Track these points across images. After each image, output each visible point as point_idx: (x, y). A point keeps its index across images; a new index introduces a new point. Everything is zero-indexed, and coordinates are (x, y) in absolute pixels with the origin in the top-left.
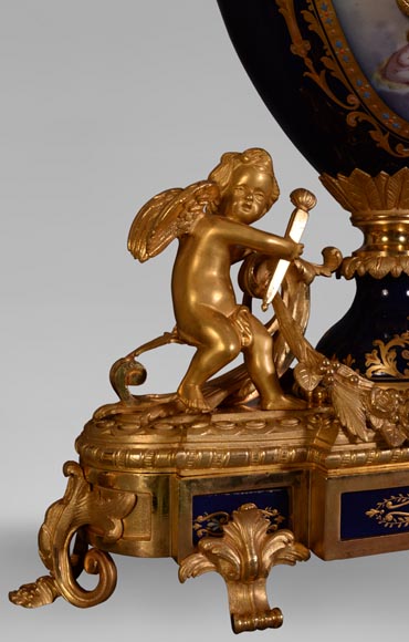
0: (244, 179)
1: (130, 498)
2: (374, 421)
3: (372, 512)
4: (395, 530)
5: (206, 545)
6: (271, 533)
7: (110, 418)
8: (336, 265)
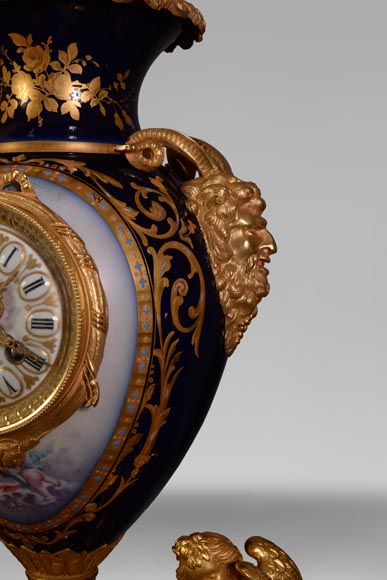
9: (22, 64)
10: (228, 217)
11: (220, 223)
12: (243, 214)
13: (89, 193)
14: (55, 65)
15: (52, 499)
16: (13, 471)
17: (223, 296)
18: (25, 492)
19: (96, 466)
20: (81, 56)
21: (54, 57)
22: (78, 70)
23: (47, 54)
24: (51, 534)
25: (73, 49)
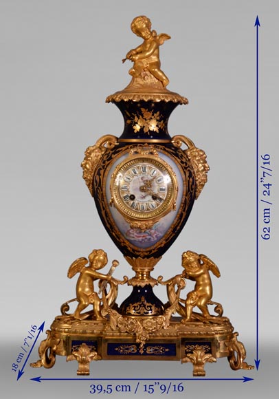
0: (97, 257)
1: (58, 340)
2: (119, 325)
3: (117, 349)
4: (123, 354)
5: (74, 353)
6: (91, 351)
7: (59, 319)
8: (126, 281)
9: (143, 116)
10: (198, 160)
11: (196, 162)
12: (202, 159)
13: (169, 155)
14: (153, 117)
15: (156, 239)
16: (148, 231)
17: (197, 182)
18: (148, 237)
19: (169, 229)
20: (160, 115)
21: (153, 115)
22: (158, 118)
23: (151, 114)
24: (150, 251)
25: (158, 113)
